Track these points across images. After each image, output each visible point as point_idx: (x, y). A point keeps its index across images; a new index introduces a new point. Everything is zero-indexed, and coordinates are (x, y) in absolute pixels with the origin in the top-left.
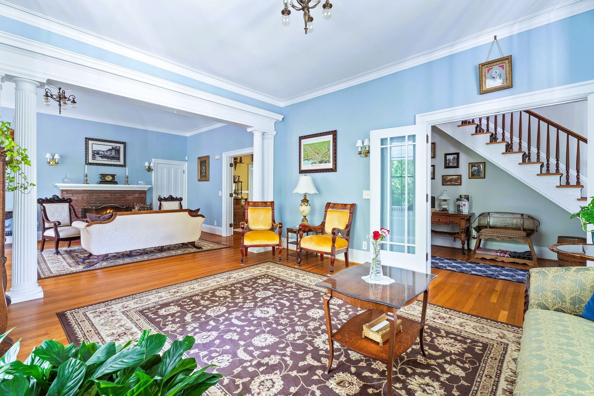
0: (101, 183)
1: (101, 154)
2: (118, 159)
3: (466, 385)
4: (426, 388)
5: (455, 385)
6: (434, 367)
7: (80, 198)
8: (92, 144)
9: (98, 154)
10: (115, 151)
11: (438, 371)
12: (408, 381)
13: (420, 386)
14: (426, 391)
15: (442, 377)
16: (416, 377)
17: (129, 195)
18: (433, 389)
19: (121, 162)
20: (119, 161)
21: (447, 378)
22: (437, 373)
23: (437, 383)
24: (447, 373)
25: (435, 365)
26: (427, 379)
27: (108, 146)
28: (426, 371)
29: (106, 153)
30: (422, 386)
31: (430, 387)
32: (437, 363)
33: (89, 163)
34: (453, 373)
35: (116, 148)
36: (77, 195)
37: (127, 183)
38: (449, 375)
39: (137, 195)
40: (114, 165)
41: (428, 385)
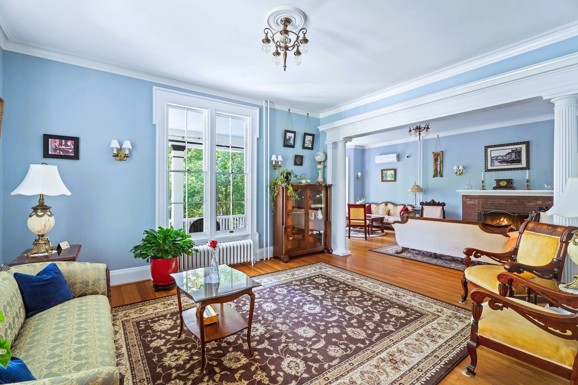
0: (495, 188)
1: (500, 159)
2: (519, 161)
3: (158, 381)
4: (176, 358)
5: (163, 375)
6: (188, 374)
7: (476, 203)
8: (491, 151)
9: (497, 159)
10: (515, 154)
11: (182, 373)
12: (189, 352)
13: (179, 355)
14: (174, 356)
15: (176, 372)
16: (188, 358)
17: (529, 202)
18: (172, 360)
19: (524, 164)
20: (520, 164)
21: (172, 374)
22: (181, 372)
23: (174, 366)
24: (175, 378)
25: (188, 376)
26: (181, 362)
27: (509, 149)
28: (188, 366)
29: (505, 158)
30: (179, 357)
31: (174, 360)
32: (189, 379)
33: (487, 170)
34: (173, 382)
35: (516, 150)
36: (473, 200)
37: (528, 188)
38: (173, 378)
39: (540, 202)
40: (515, 169)
41: (177, 360)
